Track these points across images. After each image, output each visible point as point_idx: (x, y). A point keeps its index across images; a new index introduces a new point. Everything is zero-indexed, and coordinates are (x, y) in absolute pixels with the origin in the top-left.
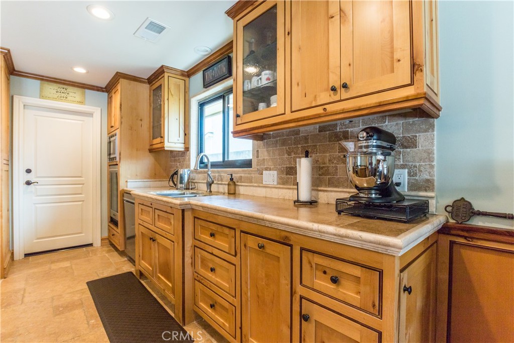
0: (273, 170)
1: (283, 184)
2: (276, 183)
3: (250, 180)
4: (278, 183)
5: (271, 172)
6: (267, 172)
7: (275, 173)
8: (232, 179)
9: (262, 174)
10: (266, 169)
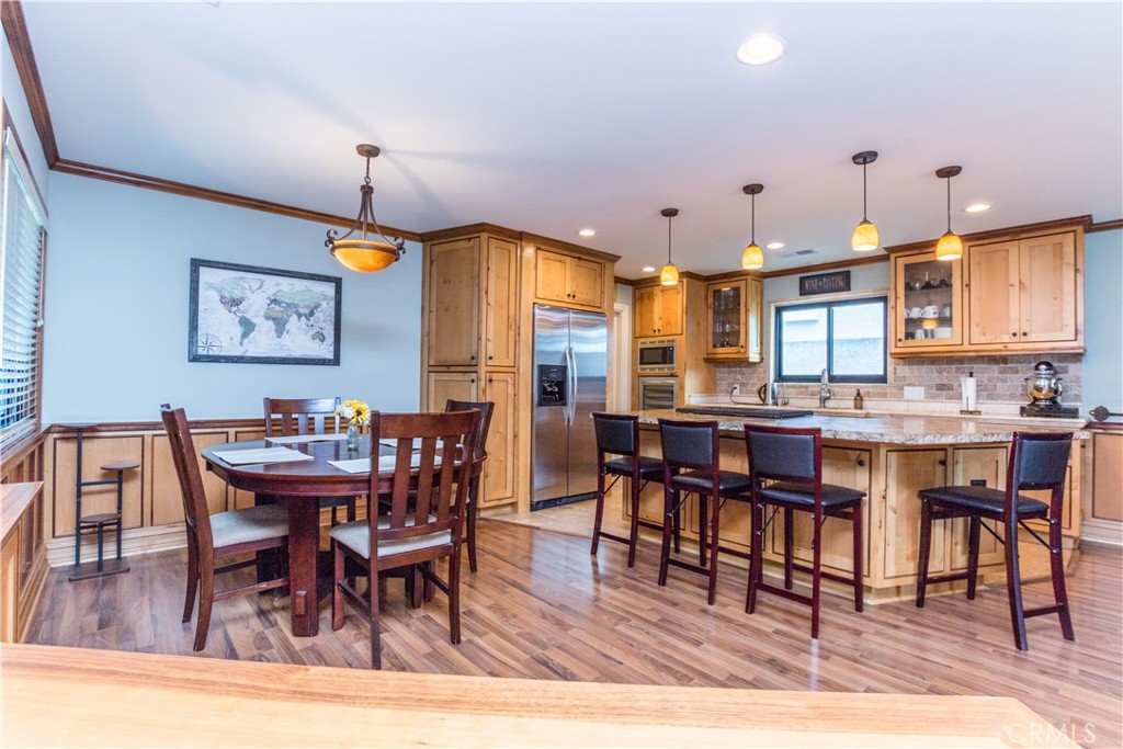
0: (918, 385)
1: (933, 398)
2: (922, 397)
3: (884, 395)
4: (926, 398)
5: (916, 388)
6: (911, 388)
7: (922, 389)
8: (859, 394)
9: (902, 389)
10: (908, 385)
